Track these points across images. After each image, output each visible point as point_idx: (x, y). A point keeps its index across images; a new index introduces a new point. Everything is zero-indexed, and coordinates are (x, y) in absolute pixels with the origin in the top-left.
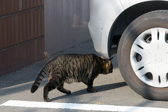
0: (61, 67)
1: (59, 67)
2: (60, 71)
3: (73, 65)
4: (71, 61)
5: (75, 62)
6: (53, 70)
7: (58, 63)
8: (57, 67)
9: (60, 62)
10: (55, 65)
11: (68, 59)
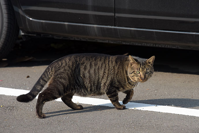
0: (68, 70)
1: (65, 70)
2: (67, 77)
3: (84, 71)
4: (83, 64)
5: (88, 66)
6: (55, 73)
7: (64, 64)
8: (62, 70)
9: (66, 64)
10: (59, 67)
11: (80, 61)
